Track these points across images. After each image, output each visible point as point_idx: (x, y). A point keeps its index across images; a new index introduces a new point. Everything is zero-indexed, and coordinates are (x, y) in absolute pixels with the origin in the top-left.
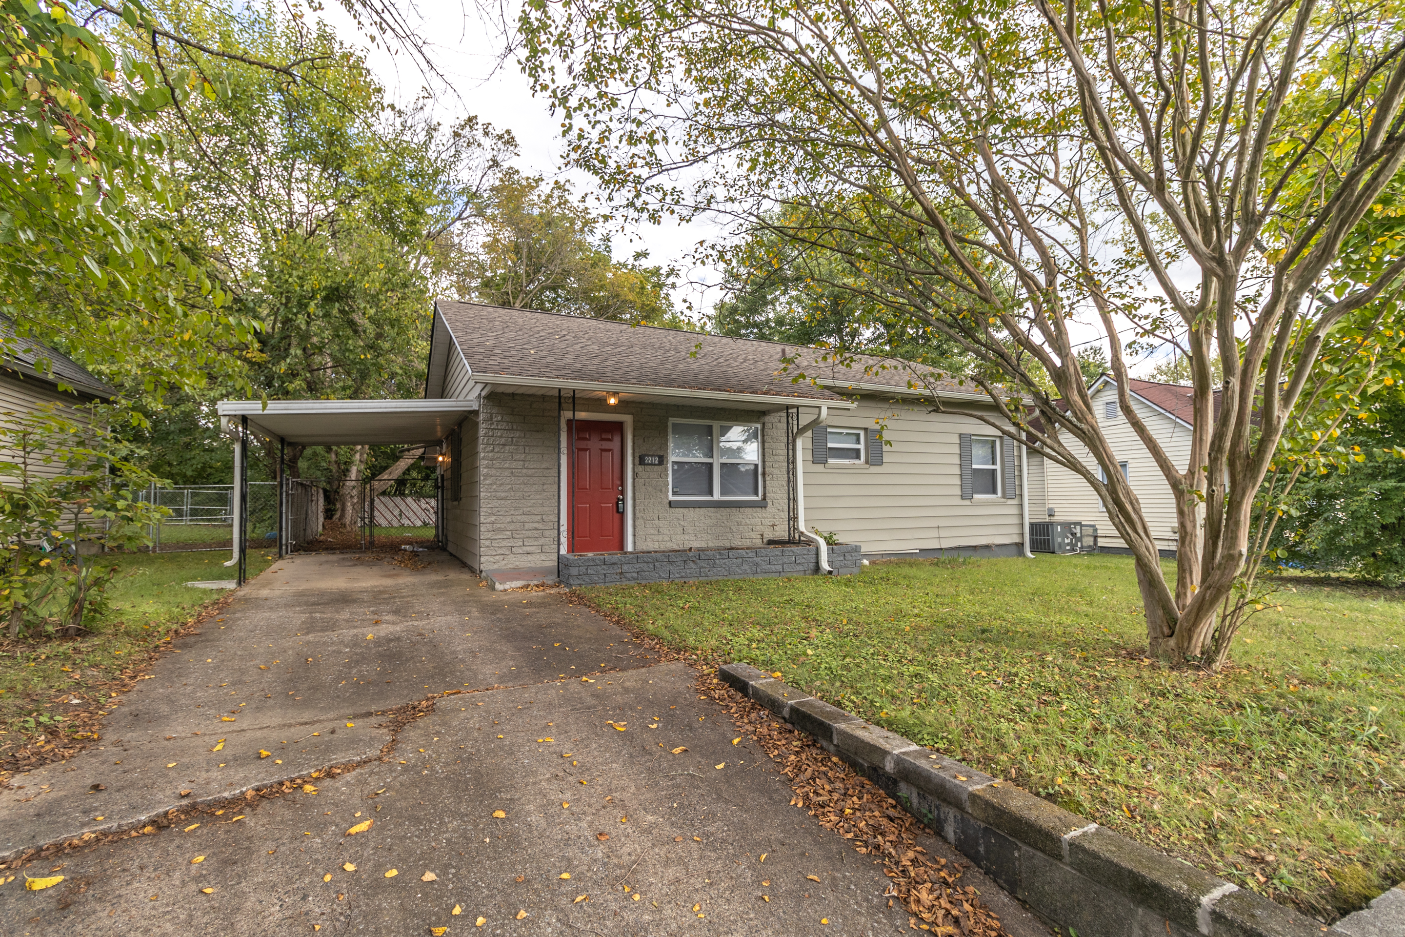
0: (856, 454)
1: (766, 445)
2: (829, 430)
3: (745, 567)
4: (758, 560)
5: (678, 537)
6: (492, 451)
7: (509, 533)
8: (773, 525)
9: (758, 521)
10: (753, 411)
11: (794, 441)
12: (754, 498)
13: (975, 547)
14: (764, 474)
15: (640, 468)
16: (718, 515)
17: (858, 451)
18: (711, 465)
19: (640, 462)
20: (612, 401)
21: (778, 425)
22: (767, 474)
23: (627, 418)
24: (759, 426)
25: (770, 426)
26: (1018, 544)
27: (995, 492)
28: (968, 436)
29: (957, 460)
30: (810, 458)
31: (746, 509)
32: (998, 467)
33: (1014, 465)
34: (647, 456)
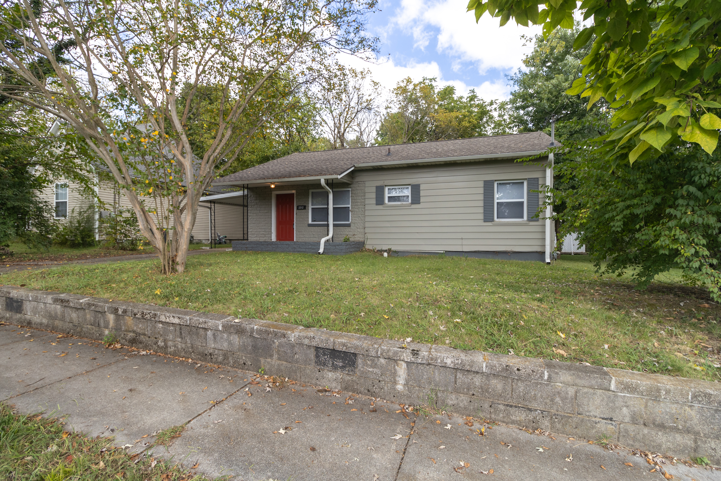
1: (352, 198)
8: (354, 235)
9: (347, 233)
12: (347, 223)
13: (494, 252)
15: (298, 211)
17: (408, 197)
19: (298, 209)
20: (273, 186)
21: (358, 188)
22: (352, 212)
23: (294, 192)
24: (350, 189)
25: (354, 189)
26: (540, 252)
27: (522, 217)
28: (492, 182)
29: (481, 197)
30: (375, 203)
31: (341, 228)
32: (525, 200)
33: (538, 198)
34: (300, 206)
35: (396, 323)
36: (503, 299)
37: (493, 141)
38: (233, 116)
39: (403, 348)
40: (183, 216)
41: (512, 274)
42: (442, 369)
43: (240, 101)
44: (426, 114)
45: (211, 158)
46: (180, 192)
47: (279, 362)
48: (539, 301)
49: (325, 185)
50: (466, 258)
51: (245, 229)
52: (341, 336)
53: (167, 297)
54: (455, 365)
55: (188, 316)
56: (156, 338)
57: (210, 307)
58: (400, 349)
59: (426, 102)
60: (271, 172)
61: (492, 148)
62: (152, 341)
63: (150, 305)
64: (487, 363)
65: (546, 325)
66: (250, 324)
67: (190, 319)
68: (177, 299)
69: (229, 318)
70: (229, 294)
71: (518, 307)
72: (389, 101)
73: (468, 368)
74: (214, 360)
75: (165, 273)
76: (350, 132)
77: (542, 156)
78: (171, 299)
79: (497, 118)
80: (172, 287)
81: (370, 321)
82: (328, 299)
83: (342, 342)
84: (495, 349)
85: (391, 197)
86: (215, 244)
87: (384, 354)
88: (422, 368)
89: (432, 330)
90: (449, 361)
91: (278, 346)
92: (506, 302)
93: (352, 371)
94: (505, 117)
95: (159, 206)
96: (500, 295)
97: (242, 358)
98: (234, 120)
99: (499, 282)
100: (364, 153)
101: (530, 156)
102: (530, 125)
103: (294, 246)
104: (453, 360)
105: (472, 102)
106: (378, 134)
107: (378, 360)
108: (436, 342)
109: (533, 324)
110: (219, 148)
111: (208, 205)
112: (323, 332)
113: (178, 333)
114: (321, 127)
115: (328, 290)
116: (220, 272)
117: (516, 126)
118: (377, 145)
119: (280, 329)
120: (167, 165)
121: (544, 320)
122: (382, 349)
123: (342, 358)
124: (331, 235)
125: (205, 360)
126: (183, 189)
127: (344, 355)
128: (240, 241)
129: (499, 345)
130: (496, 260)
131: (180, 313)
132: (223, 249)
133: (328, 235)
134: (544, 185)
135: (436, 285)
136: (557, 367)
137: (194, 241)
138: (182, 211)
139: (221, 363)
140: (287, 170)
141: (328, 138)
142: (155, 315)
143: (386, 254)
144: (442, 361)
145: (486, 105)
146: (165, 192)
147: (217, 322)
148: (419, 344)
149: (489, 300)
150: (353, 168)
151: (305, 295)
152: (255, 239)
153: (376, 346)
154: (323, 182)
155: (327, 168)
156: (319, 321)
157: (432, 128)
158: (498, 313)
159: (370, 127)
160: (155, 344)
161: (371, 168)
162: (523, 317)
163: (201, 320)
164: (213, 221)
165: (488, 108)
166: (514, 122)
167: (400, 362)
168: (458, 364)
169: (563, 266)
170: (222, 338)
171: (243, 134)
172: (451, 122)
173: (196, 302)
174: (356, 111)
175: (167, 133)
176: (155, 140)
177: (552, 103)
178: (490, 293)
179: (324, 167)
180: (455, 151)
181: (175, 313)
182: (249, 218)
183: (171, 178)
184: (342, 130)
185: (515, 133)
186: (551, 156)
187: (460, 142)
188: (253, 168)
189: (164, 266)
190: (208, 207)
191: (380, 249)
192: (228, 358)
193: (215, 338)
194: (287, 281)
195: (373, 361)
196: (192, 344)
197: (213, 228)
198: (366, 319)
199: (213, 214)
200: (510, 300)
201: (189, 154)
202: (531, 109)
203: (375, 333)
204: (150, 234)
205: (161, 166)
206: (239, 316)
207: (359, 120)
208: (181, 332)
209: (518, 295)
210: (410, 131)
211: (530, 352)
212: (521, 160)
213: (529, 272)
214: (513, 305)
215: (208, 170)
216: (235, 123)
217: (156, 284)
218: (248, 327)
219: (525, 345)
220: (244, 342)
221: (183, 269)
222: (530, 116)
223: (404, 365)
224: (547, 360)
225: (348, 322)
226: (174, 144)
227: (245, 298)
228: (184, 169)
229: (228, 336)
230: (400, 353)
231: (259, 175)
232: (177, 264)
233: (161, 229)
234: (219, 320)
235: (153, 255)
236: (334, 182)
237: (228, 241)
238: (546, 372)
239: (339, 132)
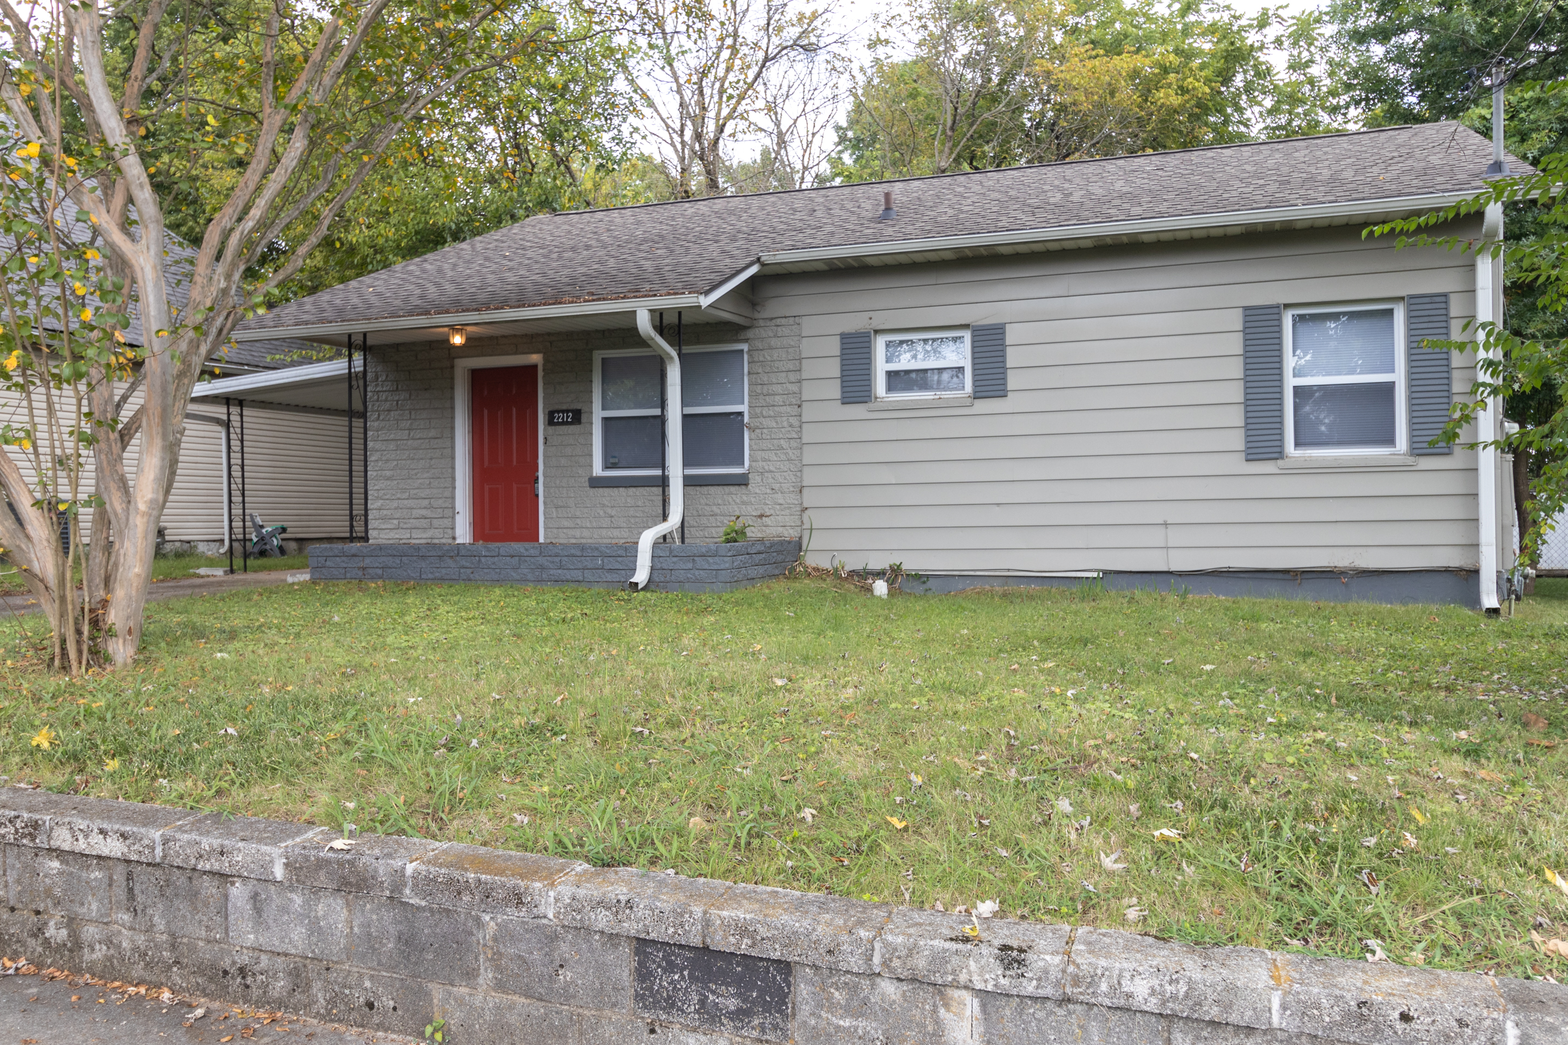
0: (957, 377)
1: (752, 378)
8: (762, 517)
9: (734, 508)
12: (736, 470)
15: (551, 429)
17: (959, 373)
19: (551, 422)
20: (457, 340)
21: (774, 342)
22: (749, 428)
23: (536, 358)
24: (745, 347)
25: (759, 345)
26: (1460, 570)
27: (1389, 440)
28: (1276, 310)
29: (1235, 369)
30: (837, 394)
31: (712, 490)
32: (1399, 377)
33: (1448, 368)
34: (558, 412)
35: (936, 845)
36: (1332, 748)
37: (1274, 157)
38: (310, 82)
39: (966, 940)
40: (131, 453)
41: (1359, 654)
42: (1114, 1017)
43: (336, 29)
44: (1019, 63)
45: (234, 240)
46: (121, 367)
47: (497, 998)
48: (1467, 754)
49: (653, 333)
50: (1184, 596)
51: (358, 500)
52: (732, 898)
53: (76, 758)
54: (1164, 1003)
55: (160, 826)
56: (38, 913)
57: (238, 795)
58: (953, 946)
59: (1021, 20)
60: (450, 288)
61: (1273, 187)
62: (23, 924)
63: (16, 790)
64: (1286, 993)
65: (1500, 845)
66: (389, 856)
67: (165, 842)
68: (113, 765)
69: (310, 834)
70: (308, 745)
71: (1390, 779)
72: (883, 18)
73: (1214, 1012)
74: (255, 993)
75: (65, 668)
76: (739, 136)
77: (1463, 211)
78: (91, 766)
79: (1282, 75)
80: (95, 723)
81: (837, 839)
82: (677, 760)
83: (737, 921)
84: (1314, 939)
85: (897, 373)
86: (246, 556)
87: (896, 963)
88: (1040, 1015)
89: (1072, 871)
90: (1140, 989)
91: (495, 939)
92: (1344, 759)
93: (775, 1027)
94: (1317, 70)
95: (41, 417)
96: (1320, 735)
97: (360, 985)
98: (316, 98)
99: (1310, 686)
100: (795, 210)
101: (1418, 213)
102: (1411, 99)
103: (541, 560)
104: (1155, 982)
105: (1192, 18)
106: (842, 139)
107: (873, 986)
108: (1091, 915)
109: (1452, 844)
110: (261, 203)
111: (220, 411)
112: (662, 883)
113: (120, 892)
114: (632, 119)
115: (673, 724)
116: (270, 660)
117: (1357, 103)
118: (838, 181)
119: (501, 873)
120: (69, 266)
121: (1492, 826)
122: (886, 944)
123: (738, 981)
124: (675, 518)
125: (223, 993)
126: (130, 354)
127: (746, 967)
128: (340, 546)
129: (1329, 926)
130: (1297, 603)
131: (127, 819)
132: (274, 575)
133: (665, 517)
134: (1470, 321)
135: (1076, 698)
136: (1554, 1007)
137: (168, 547)
138: (125, 437)
139: (280, 1004)
140: (511, 277)
141: (658, 160)
142: (36, 825)
143: (881, 587)
144: (1115, 989)
145: (1242, 29)
146: (66, 369)
147: (264, 848)
148: (1025, 925)
149: (1280, 756)
150: (754, 270)
151: (590, 744)
152: (392, 535)
153: (863, 933)
154: (644, 322)
155: (658, 268)
156: (646, 841)
157: (1043, 113)
158: (1318, 803)
159: (811, 116)
160: (35, 936)
161: (822, 267)
162: (1409, 819)
163: (207, 843)
164: (236, 473)
165: (1252, 38)
166: (1349, 87)
167: (956, 993)
168: (1174, 997)
169: (1546, 621)
170: (284, 910)
171: (348, 148)
172: (1112, 94)
173: (185, 775)
174: (760, 55)
175: (67, 150)
176: (27, 175)
177: (1491, 14)
178: (1280, 729)
179: (647, 265)
180: (1133, 198)
181: (109, 818)
182: (372, 458)
183: (88, 314)
184: (710, 127)
185: (1352, 127)
186: (1494, 214)
187: (1148, 163)
188: (383, 274)
189: (63, 641)
190: (218, 421)
191: (859, 566)
192: (308, 986)
193: (258, 911)
194: (519, 693)
195: (853, 989)
196: (173, 935)
197: (237, 499)
198: (822, 833)
199: (236, 444)
200: (1361, 755)
201: (152, 226)
202: (1411, 37)
203: (857, 882)
204: (10, 523)
205: (51, 273)
206: (348, 827)
207: (773, 90)
208: (131, 890)
209: (1387, 734)
210: (963, 126)
211: (1447, 950)
212: (1387, 228)
213: (1423, 645)
214: (1373, 772)
215: (223, 284)
216: (318, 110)
217: (33, 709)
218: (382, 869)
219: (1425, 925)
220: (367, 925)
221: (131, 651)
222: (1410, 66)
223: (971, 1005)
224: (1514, 980)
225: (756, 842)
226: (93, 190)
227: (369, 758)
228: (134, 281)
229: (306, 902)
230: (955, 960)
231: (406, 300)
232: (111, 633)
233: (49, 506)
234: (274, 841)
235: (18, 601)
236: (686, 319)
237: (293, 546)
238: (1509, 1025)
239: (698, 136)
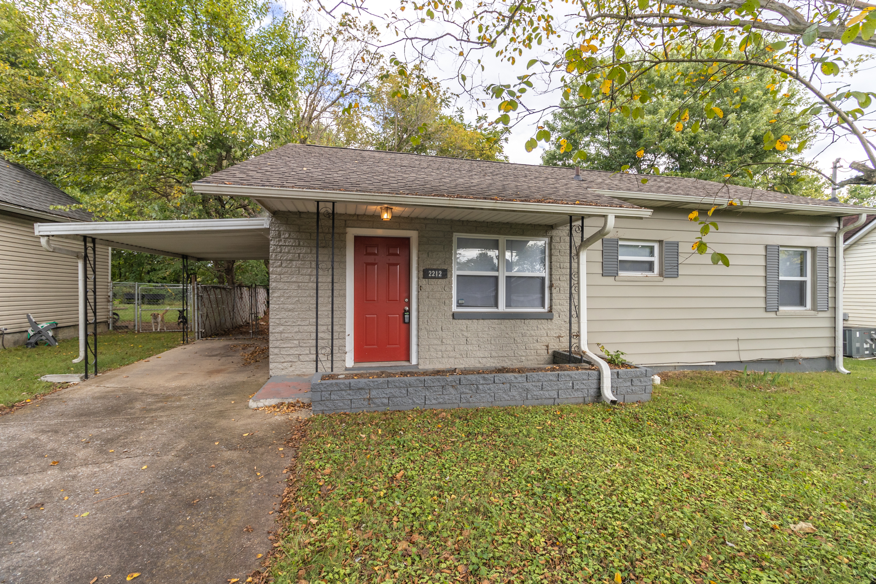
0: (650, 266)
1: (553, 258)
2: (620, 243)
3: (514, 393)
4: (529, 385)
5: (462, 347)
6: (280, 266)
7: (296, 342)
8: (559, 337)
9: (543, 332)
10: (540, 225)
11: (578, 255)
12: (541, 310)
13: (779, 360)
14: (551, 286)
15: (424, 281)
16: (502, 327)
17: (651, 264)
18: (496, 278)
19: (425, 276)
20: (386, 216)
22: (554, 287)
23: (410, 233)
24: (547, 240)
25: (557, 239)
26: (829, 357)
28: (777, 247)
30: (601, 271)
31: (532, 321)
32: (808, 279)
34: (432, 270)
